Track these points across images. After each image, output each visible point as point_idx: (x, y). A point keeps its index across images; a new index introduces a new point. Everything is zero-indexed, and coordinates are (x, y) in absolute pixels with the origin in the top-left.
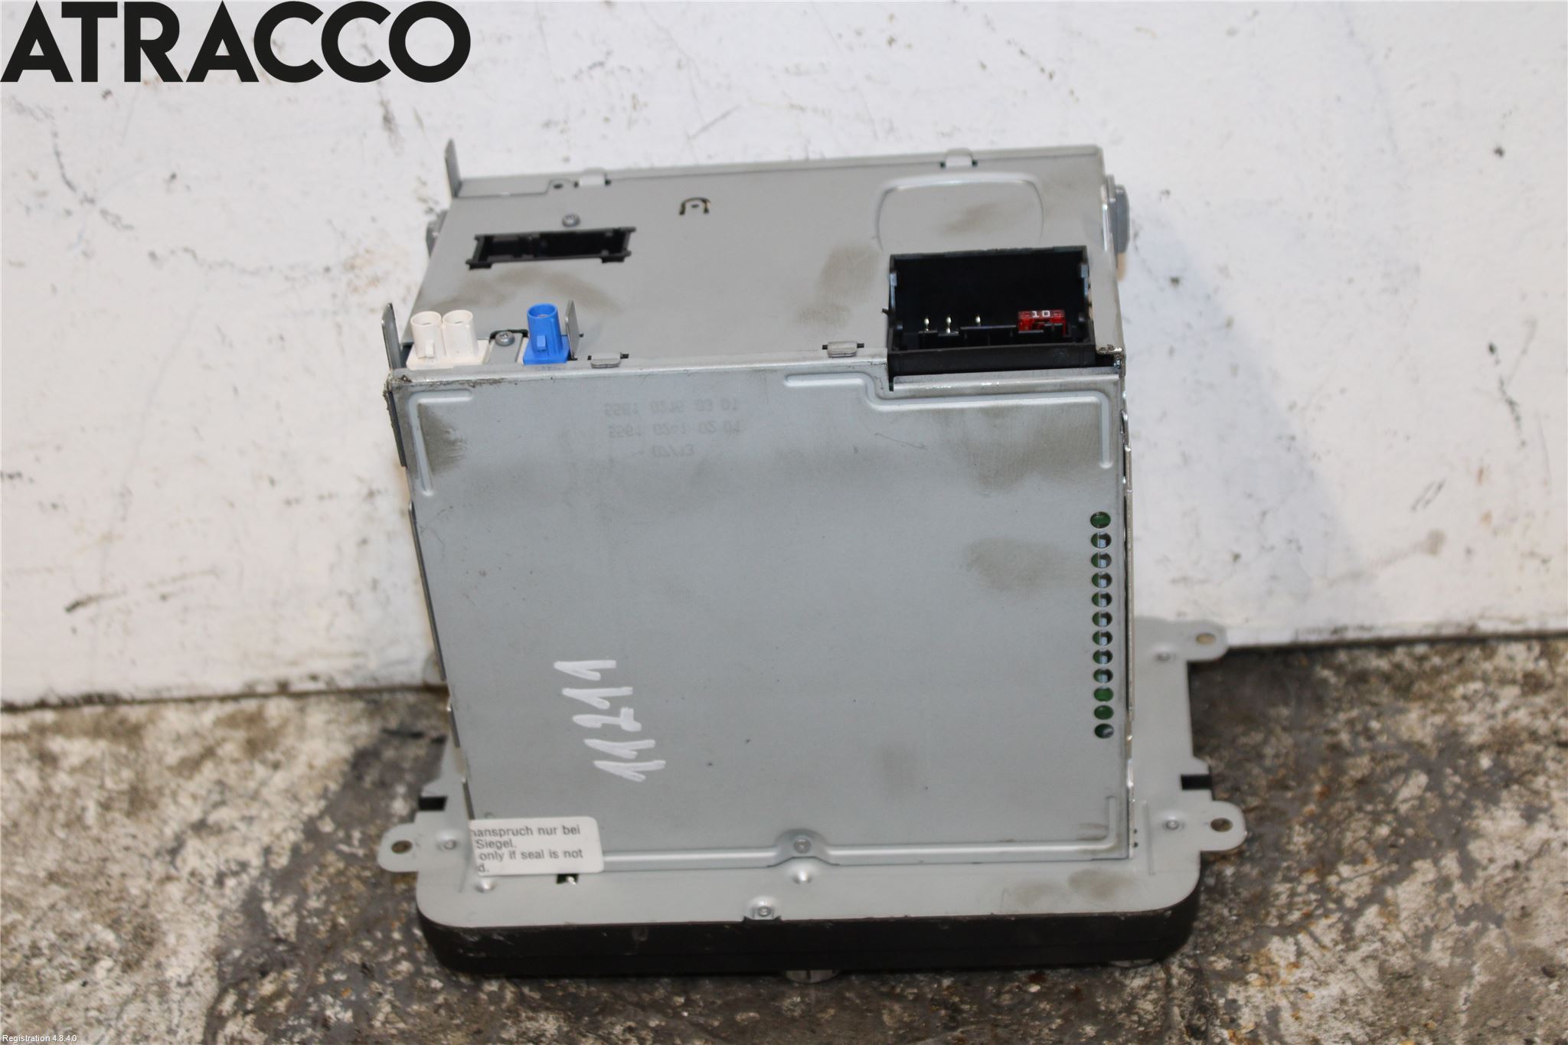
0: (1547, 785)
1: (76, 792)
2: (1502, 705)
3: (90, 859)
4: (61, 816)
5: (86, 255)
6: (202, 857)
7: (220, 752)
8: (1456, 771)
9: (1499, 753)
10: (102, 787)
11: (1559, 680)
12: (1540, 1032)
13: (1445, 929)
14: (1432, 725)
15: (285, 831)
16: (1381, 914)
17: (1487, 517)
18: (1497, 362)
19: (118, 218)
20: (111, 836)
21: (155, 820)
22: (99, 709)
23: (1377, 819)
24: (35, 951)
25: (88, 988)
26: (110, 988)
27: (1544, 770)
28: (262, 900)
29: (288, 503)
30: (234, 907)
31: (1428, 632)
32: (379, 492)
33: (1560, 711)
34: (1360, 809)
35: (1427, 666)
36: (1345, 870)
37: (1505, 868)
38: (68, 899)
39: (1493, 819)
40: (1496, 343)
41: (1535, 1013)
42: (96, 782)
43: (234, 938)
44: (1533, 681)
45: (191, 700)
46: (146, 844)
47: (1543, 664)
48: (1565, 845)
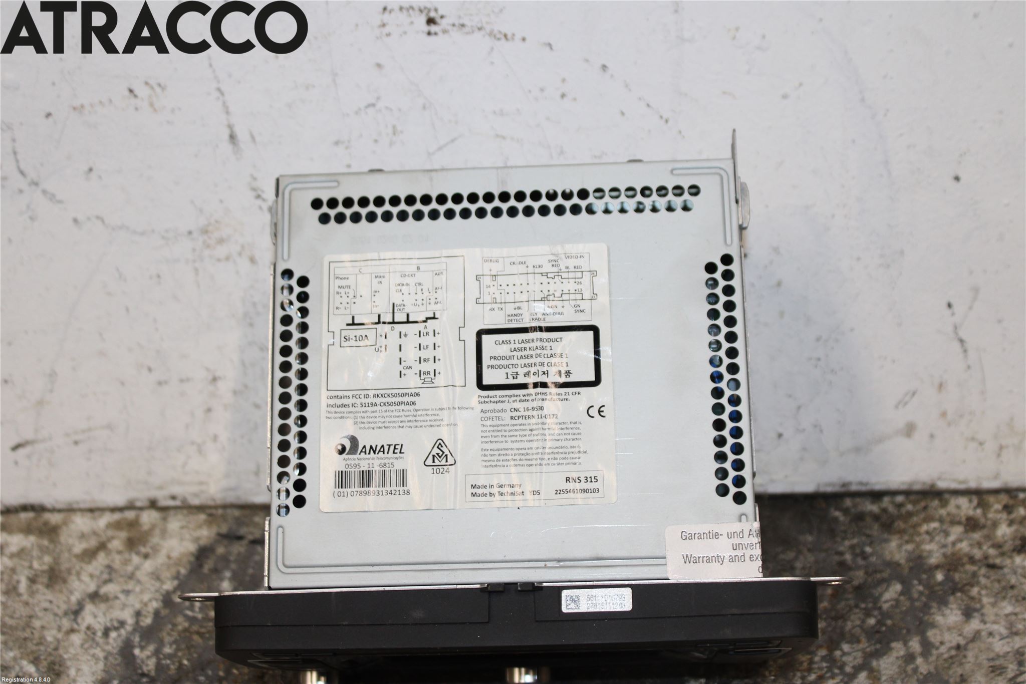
0: (979, 594)
1: (13, 570)
2: (952, 538)
3: (21, 616)
4: (3, 586)
5: (32, 219)
6: (95, 617)
7: (109, 546)
8: (920, 582)
9: (949, 570)
10: (31, 567)
11: (989, 523)
14: (906, 550)
15: (150, 600)
16: (868, 677)
17: (944, 414)
18: (953, 314)
19: (54, 196)
20: (35, 601)
21: (65, 590)
22: (31, 515)
23: (868, 614)
27: (978, 583)
28: (133, 647)
29: (160, 383)
30: (115, 651)
31: (904, 487)
32: (220, 378)
33: (989, 543)
34: (857, 606)
35: (903, 510)
36: (846, 647)
37: (950, 649)
38: (5, 643)
39: (943, 615)
40: (953, 302)
42: (26, 564)
43: (114, 672)
44: (973, 522)
45: (91, 510)
46: (58, 607)
47: (979, 511)
48: (991, 634)
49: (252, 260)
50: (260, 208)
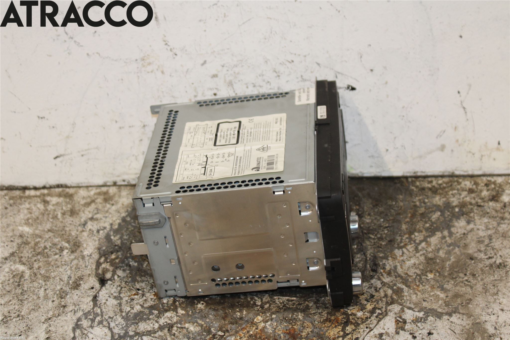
0: (474, 215)
1: (55, 210)
2: (462, 196)
3: (60, 226)
4: (51, 216)
5: (69, 53)
6: (93, 226)
7: (96, 201)
8: (448, 211)
9: (461, 208)
10: (62, 209)
11: (479, 190)
12: (468, 272)
13: (444, 248)
14: (442, 200)
15: (116, 220)
16: (426, 244)
17: (457, 141)
18: (460, 96)
19: (79, 43)
20: (66, 221)
21: (78, 217)
22: (60, 189)
23: (426, 222)
24: (45, 248)
25: (61, 257)
26: (68, 257)
27: (473, 212)
28: (110, 236)
29: (120, 128)
30: (103, 237)
31: (441, 174)
32: (146, 125)
34: (421, 220)
35: (442, 186)
37: (461, 235)
38: (54, 236)
39: (458, 223)
40: (460, 91)
41: (467, 268)
42: (61, 208)
43: (103, 245)
44: (471, 190)
45: (87, 187)
46: (76, 223)
47: (474, 186)
48: (478, 229)
49: (163, 72)
50: (167, 49)
